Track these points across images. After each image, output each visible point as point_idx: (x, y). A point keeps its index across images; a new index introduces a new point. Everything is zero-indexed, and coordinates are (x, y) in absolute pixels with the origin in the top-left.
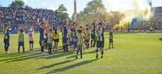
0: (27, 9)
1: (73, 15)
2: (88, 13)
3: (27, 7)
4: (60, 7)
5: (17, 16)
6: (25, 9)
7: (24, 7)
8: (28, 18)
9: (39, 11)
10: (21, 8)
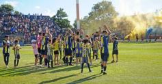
0: (17, 15)
1: (76, 21)
2: (94, 19)
3: (17, 12)
4: (58, 12)
5: (4, 25)
6: (15, 16)
7: (13, 13)
8: (19, 28)
9: (32, 17)
10: (10, 15)
